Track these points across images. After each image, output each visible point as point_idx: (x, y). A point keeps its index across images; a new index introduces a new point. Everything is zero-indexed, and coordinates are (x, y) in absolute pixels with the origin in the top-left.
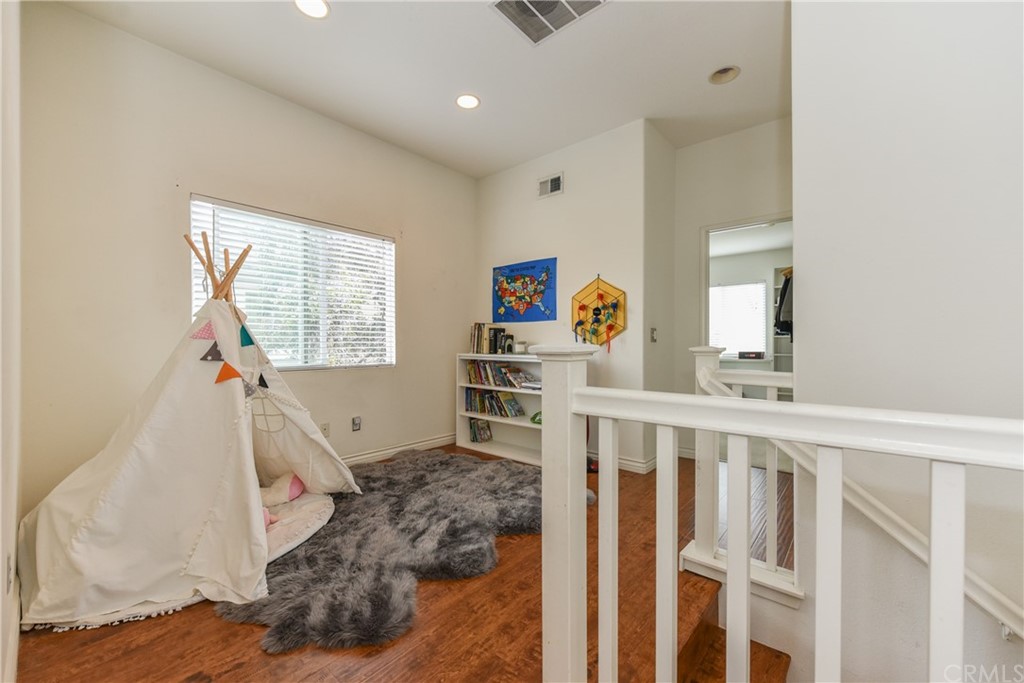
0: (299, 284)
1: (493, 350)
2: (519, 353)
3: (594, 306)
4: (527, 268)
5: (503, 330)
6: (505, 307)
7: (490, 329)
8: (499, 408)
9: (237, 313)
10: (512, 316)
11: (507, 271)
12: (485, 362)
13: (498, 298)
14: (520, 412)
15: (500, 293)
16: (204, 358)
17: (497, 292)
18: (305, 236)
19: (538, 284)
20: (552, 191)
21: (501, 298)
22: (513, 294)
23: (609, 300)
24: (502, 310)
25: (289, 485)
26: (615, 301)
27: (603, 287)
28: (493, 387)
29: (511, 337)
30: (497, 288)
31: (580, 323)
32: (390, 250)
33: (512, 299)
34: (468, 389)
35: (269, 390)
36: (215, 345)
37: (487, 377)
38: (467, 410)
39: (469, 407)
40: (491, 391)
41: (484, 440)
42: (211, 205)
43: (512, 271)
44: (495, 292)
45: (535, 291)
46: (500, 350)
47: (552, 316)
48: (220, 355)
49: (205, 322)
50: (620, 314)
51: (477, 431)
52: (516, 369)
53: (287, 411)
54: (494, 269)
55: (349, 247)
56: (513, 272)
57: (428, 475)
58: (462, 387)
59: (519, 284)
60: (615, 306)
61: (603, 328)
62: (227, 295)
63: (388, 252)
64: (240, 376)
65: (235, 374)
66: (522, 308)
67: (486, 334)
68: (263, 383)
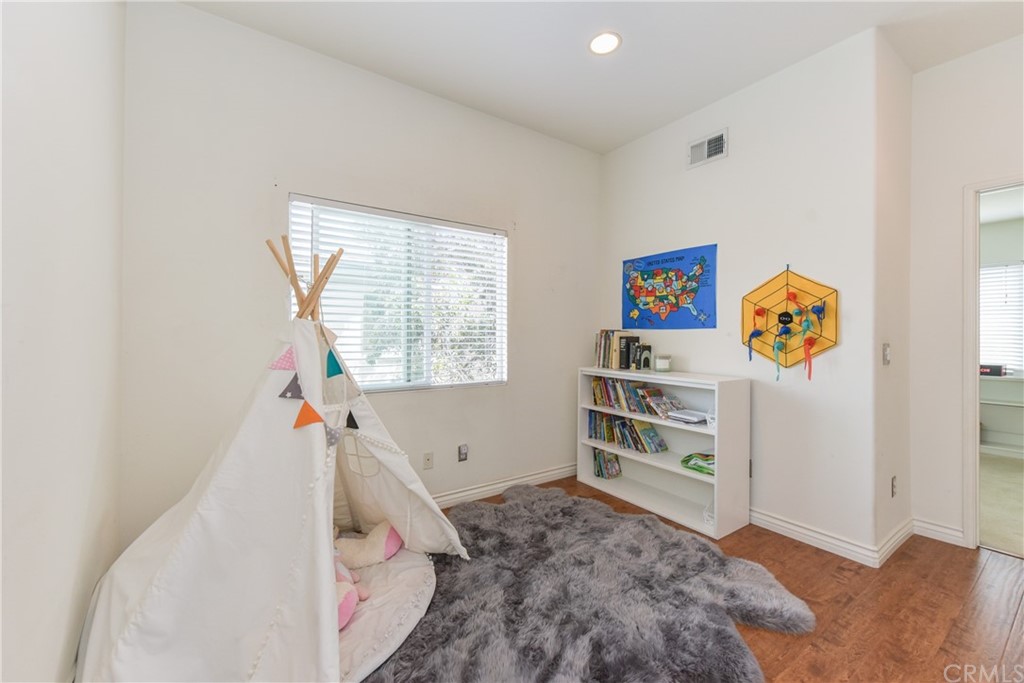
0: (402, 291)
1: (625, 364)
2: (661, 371)
3: (780, 309)
4: (672, 260)
5: (637, 339)
6: (640, 310)
7: (621, 338)
8: (634, 439)
9: (323, 335)
10: (648, 320)
11: (643, 264)
12: (615, 380)
13: (630, 299)
14: (662, 447)
15: (632, 292)
16: (283, 395)
17: (628, 290)
18: (409, 234)
19: (688, 280)
20: (709, 156)
21: (634, 298)
22: (650, 293)
23: (808, 302)
24: (635, 314)
25: (384, 539)
26: (819, 304)
27: (795, 282)
28: (626, 414)
29: (649, 348)
30: (628, 286)
31: (757, 334)
32: (502, 245)
33: (650, 299)
34: (591, 411)
35: (359, 432)
36: (296, 378)
37: (617, 399)
38: (590, 437)
39: (594, 433)
40: (623, 418)
41: (610, 476)
42: (310, 205)
43: (650, 264)
44: (626, 291)
45: (684, 290)
46: (634, 365)
47: (710, 322)
48: (301, 392)
49: (286, 348)
50: (828, 322)
51: (603, 465)
52: (657, 391)
53: (381, 455)
54: (625, 263)
55: (458, 244)
56: (651, 266)
57: (550, 535)
58: (585, 409)
59: (659, 280)
60: (820, 311)
61: (796, 342)
62: (313, 311)
63: (499, 248)
64: (322, 421)
65: (316, 418)
66: (664, 311)
67: (616, 344)
68: (352, 423)
